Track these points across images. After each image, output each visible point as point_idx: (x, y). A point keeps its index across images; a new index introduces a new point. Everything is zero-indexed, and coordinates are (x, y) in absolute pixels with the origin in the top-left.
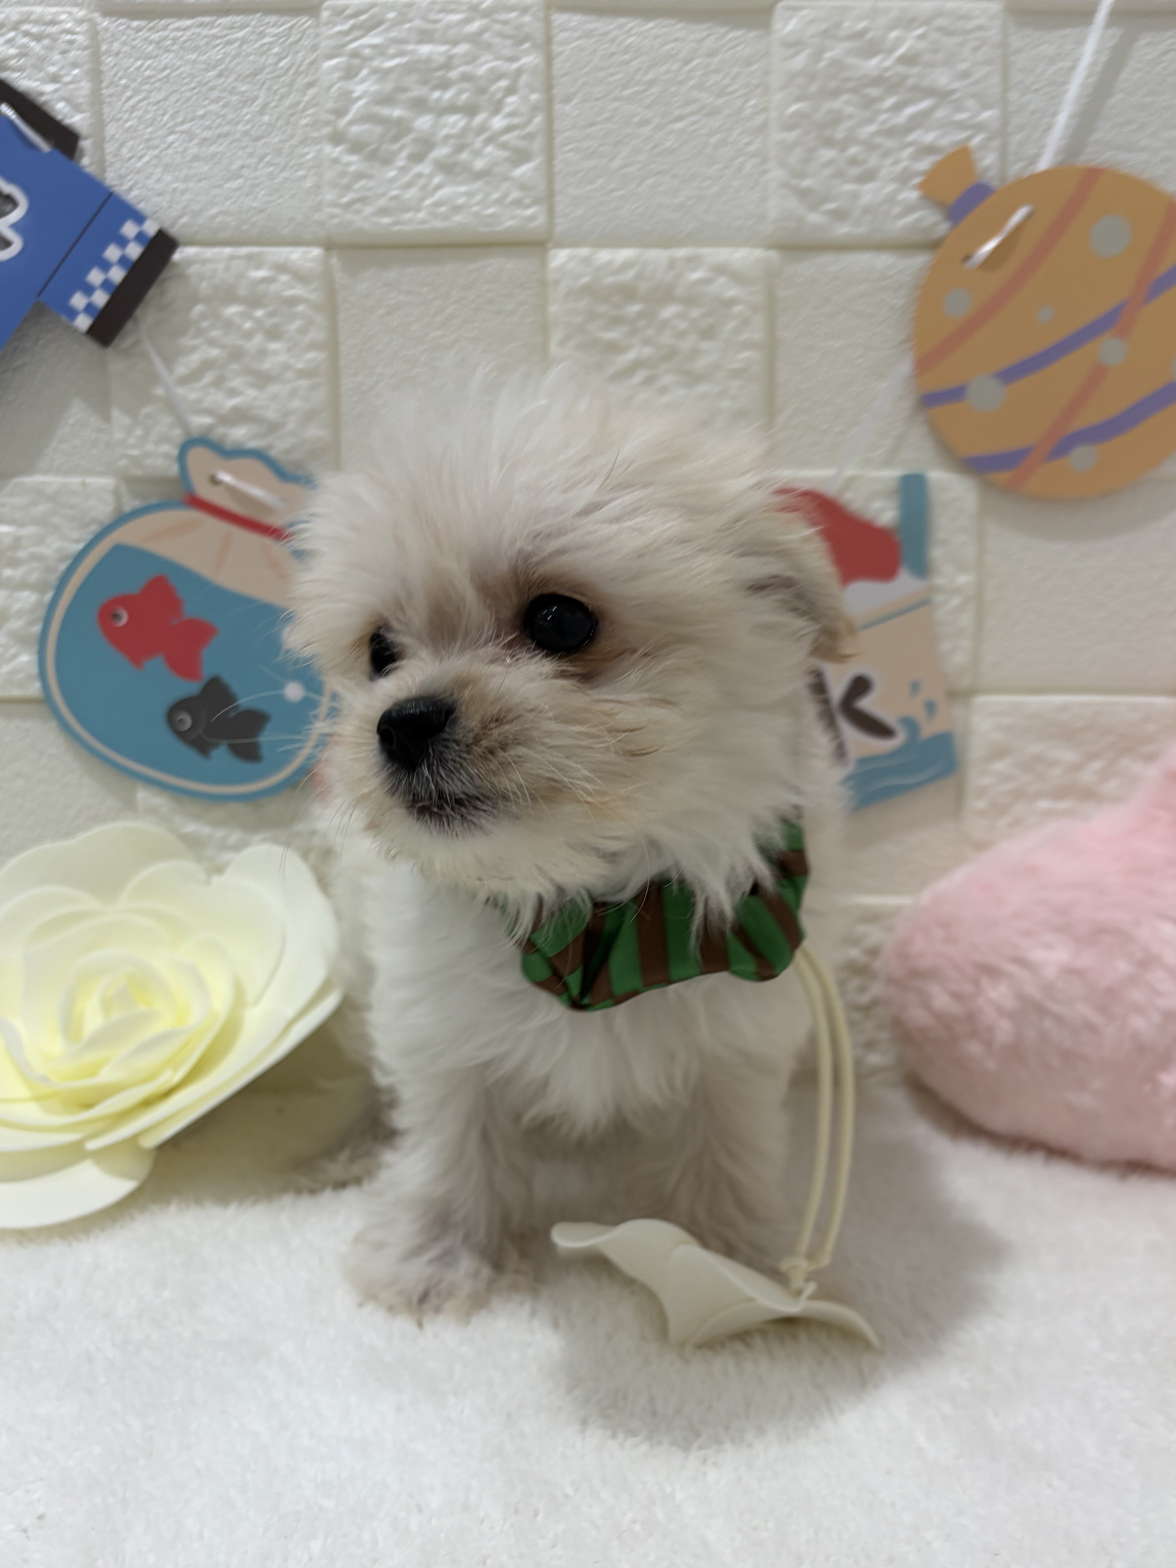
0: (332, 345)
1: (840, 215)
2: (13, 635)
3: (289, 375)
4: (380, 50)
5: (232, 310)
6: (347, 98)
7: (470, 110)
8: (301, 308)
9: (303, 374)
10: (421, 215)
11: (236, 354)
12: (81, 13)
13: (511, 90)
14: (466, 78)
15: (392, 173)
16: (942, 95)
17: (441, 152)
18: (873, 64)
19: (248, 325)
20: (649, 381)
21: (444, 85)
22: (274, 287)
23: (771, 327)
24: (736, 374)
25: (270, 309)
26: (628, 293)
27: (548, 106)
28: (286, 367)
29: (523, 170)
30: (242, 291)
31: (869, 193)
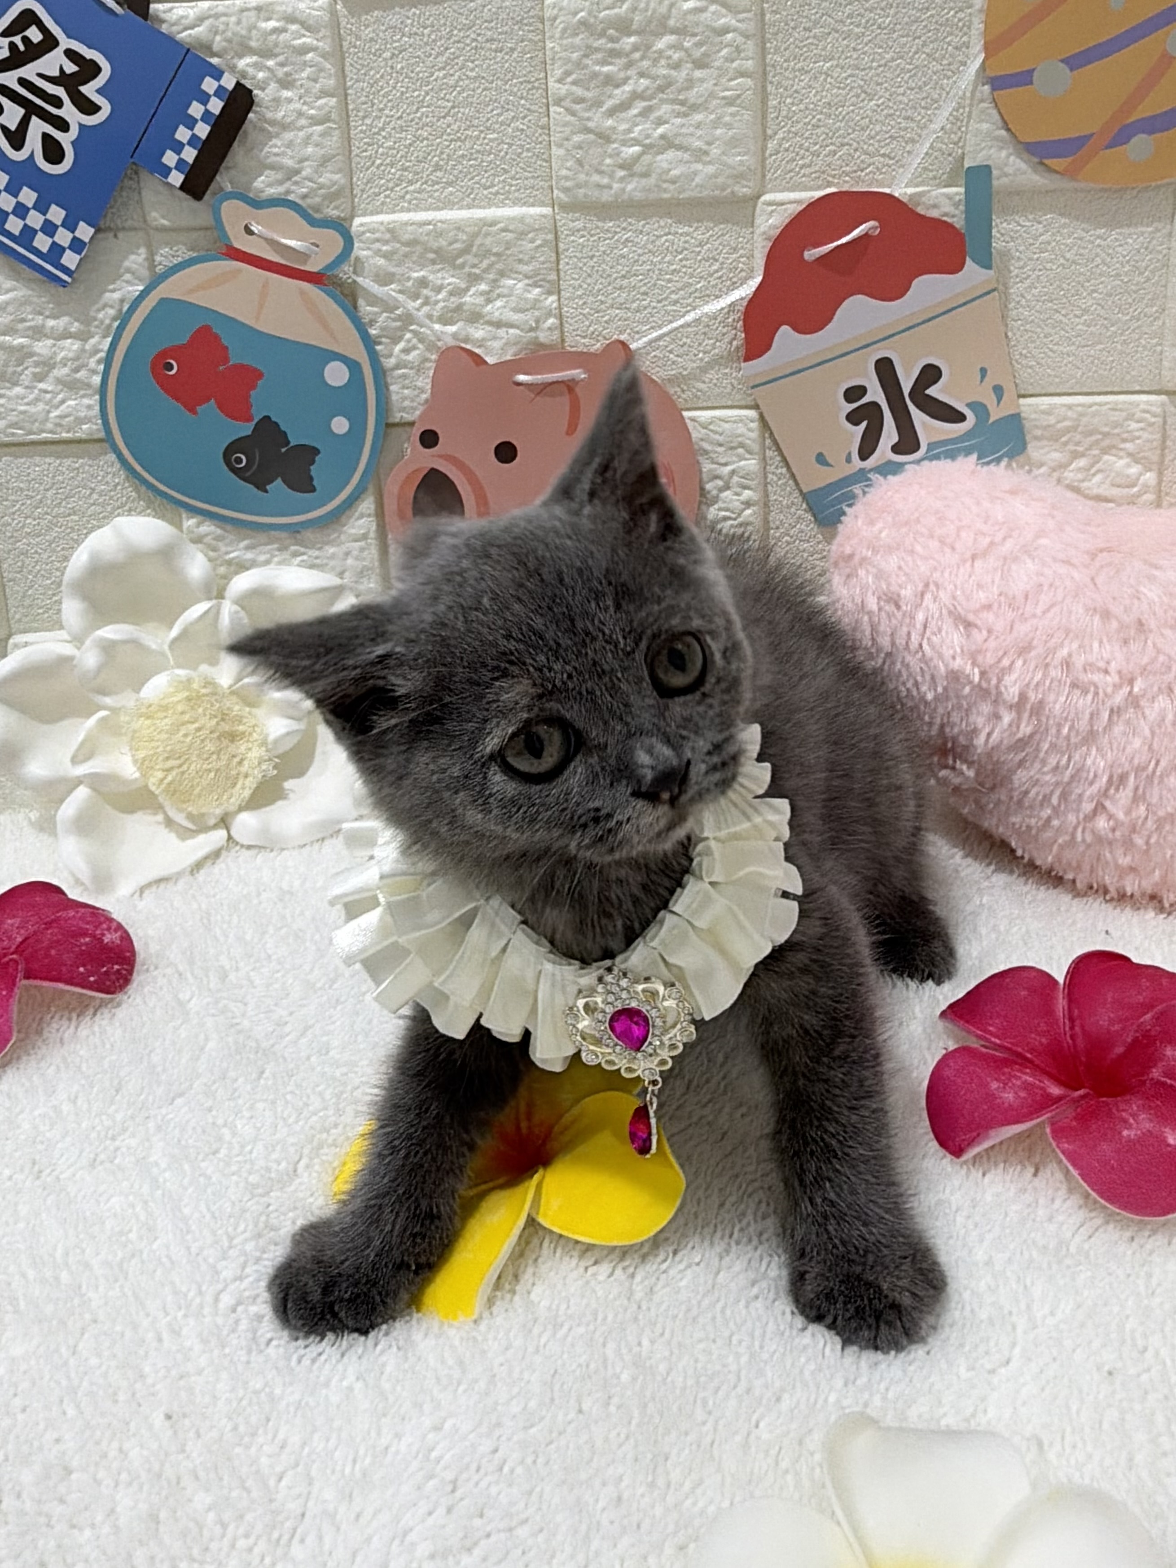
2: (59, 381)
3: (303, 122)
8: (310, 56)
9: (316, 121)
19: (261, 75)
20: (645, 113)
22: (283, 37)
23: (763, 52)
24: (730, 102)
25: (281, 58)
26: (624, 27)
28: (300, 114)
30: (253, 44)
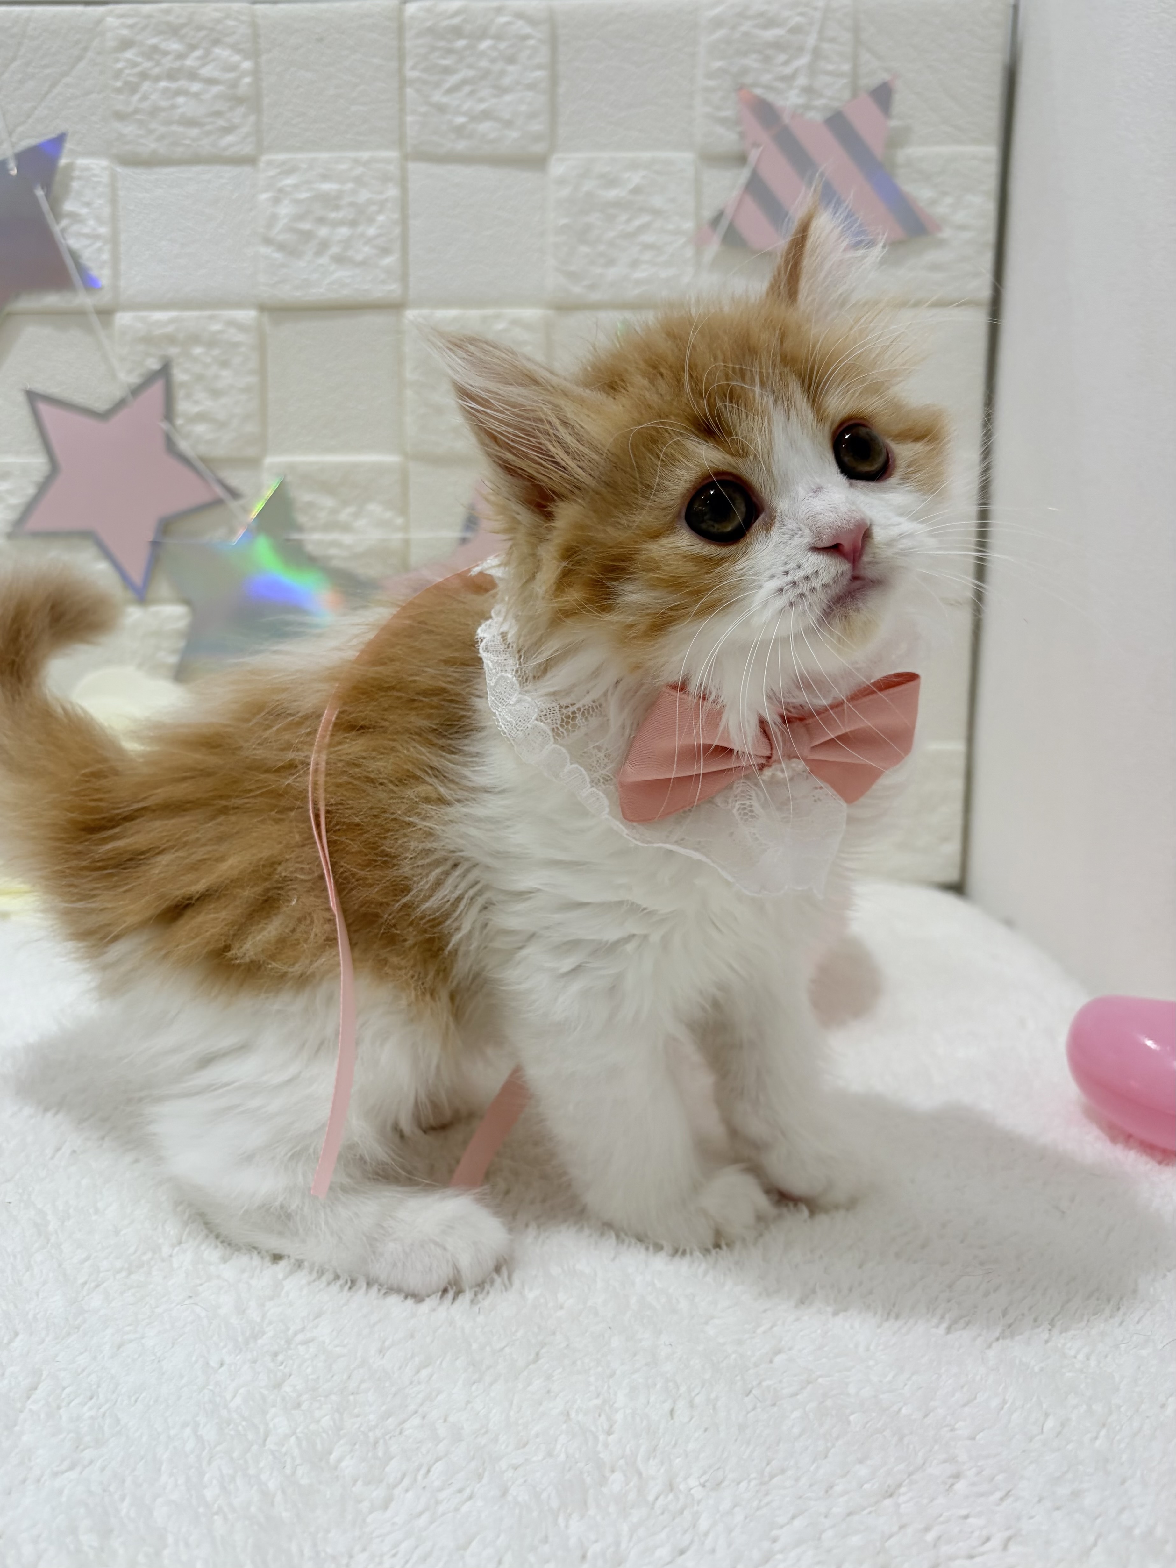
0: (262, 371)
1: (592, 287)
4: (296, 187)
5: (198, 351)
6: (274, 217)
7: (353, 223)
10: (322, 290)
11: (199, 378)
12: (104, 163)
13: (380, 212)
14: (352, 204)
15: (302, 264)
16: (656, 213)
17: (335, 250)
18: (612, 194)
21: (337, 208)
27: (404, 220)
29: (388, 261)
31: (612, 273)
